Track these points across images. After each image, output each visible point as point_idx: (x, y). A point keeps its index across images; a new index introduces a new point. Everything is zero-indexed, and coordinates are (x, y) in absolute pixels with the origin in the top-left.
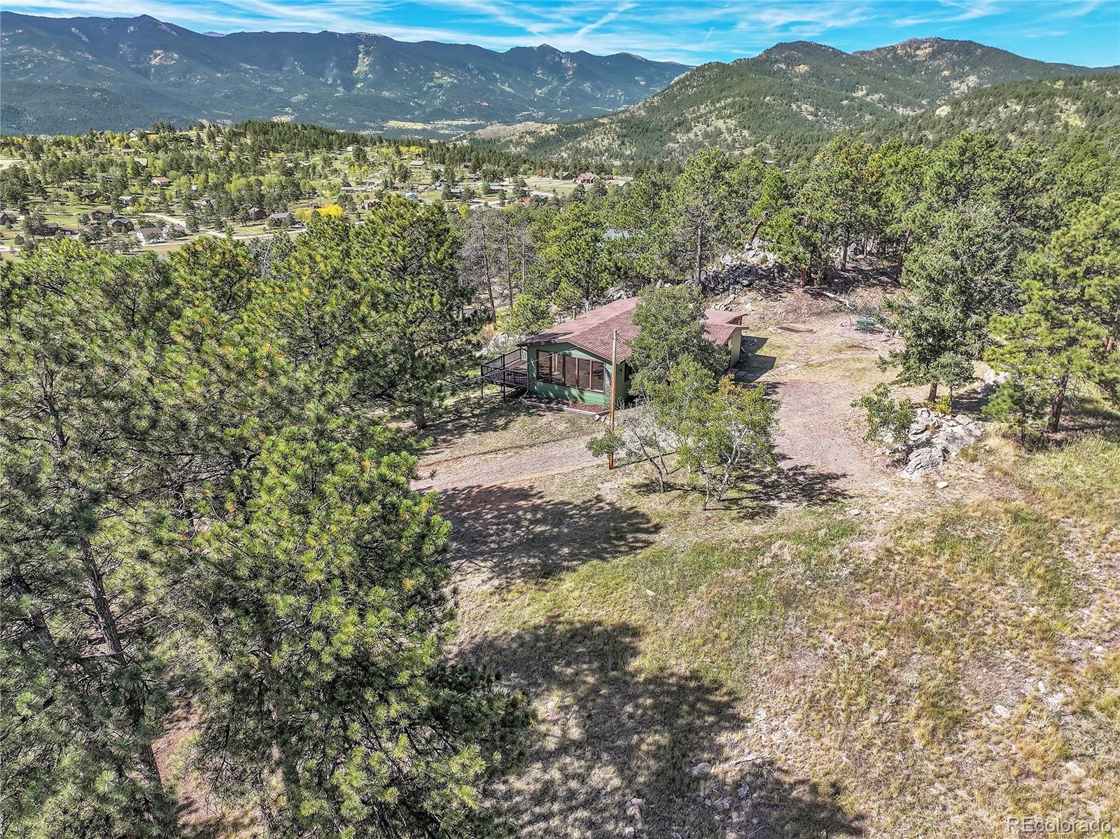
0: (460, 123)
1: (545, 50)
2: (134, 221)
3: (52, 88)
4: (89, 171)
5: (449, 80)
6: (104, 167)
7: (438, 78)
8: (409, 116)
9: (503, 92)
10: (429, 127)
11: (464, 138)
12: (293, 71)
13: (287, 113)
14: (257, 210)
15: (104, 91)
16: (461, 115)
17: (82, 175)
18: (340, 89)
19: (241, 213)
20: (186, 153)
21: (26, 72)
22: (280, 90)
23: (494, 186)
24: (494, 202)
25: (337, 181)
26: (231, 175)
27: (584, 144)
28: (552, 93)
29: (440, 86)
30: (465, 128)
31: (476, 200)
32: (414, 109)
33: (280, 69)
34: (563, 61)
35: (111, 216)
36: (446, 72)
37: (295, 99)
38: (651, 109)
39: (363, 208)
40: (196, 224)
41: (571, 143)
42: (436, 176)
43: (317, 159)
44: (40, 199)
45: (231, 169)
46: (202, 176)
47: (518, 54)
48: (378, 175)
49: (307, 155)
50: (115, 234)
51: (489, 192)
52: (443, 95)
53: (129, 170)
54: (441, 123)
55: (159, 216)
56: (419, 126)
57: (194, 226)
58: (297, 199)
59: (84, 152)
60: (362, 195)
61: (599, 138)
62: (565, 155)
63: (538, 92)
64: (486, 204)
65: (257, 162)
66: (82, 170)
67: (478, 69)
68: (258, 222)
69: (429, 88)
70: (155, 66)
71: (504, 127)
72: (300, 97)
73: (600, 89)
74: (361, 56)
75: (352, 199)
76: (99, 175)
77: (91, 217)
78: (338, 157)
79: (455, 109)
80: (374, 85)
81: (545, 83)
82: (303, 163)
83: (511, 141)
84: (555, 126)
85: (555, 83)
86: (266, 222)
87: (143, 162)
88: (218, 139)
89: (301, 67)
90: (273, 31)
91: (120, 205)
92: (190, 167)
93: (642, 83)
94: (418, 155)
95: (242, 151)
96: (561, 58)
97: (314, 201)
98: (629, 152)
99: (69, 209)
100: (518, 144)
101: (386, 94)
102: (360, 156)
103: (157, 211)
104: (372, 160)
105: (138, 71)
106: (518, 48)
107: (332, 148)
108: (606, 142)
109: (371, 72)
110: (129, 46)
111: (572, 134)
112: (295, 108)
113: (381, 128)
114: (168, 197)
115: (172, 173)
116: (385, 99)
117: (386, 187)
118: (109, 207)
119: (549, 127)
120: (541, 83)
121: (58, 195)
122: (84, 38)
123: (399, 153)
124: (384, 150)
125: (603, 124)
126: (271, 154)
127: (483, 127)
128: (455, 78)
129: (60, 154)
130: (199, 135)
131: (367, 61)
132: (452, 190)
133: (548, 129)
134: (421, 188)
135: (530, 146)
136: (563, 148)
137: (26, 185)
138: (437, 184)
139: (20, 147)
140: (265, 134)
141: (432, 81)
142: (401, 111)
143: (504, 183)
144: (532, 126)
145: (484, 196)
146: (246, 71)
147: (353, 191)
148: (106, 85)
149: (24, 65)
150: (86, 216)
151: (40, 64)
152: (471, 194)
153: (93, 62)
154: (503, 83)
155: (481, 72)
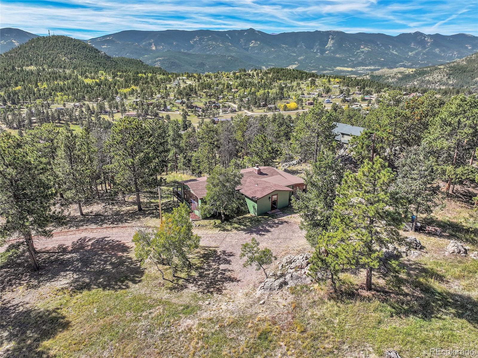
0: (368, 68)
1: (418, 34)
2: (221, 105)
3: (216, 56)
4: (212, 86)
5: (367, 49)
6: (217, 85)
7: (362, 48)
8: (346, 65)
9: (392, 54)
10: (354, 70)
11: (368, 75)
12: (301, 47)
13: (295, 64)
14: (264, 103)
15: (232, 57)
16: (370, 64)
17: (210, 88)
18: (319, 54)
19: (258, 104)
20: (246, 80)
21: (210, 50)
22: (295, 54)
23: (367, 97)
24: (364, 105)
25: (299, 92)
26: (260, 89)
27: (427, 78)
28: (417, 54)
29: (363, 52)
30: (370, 70)
31: (357, 103)
32: (349, 62)
33: (296, 46)
34: (426, 39)
35: (214, 103)
36: (366, 46)
37: (299, 58)
38: (470, 61)
39: (306, 104)
40: (241, 107)
41: (420, 78)
42: (342, 92)
43: (295, 84)
44: (195, 96)
45: (261, 87)
46: (249, 89)
47: (403, 36)
48: (318, 90)
49: (292, 81)
50: (213, 110)
51: (364, 100)
52: (363, 56)
53: (226, 86)
54: (359, 68)
55: (230, 104)
56: (350, 69)
57: (240, 108)
58: (281, 100)
59: (214, 79)
60: (307, 99)
61: (436, 75)
62: (415, 83)
63: (410, 54)
64: (360, 106)
65: (271, 84)
66: (210, 86)
67: (382, 44)
68: (264, 108)
69: (357, 53)
70: (251, 47)
71: (388, 70)
72: (302, 57)
73: (444, 51)
74: (330, 40)
75: (302, 100)
76: (215, 88)
77: (208, 103)
78: (304, 82)
79: (367, 62)
80: (333, 52)
81: (415, 49)
82: (289, 85)
83: (390, 76)
84: (414, 70)
85: (420, 49)
86: (266, 108)
87: (231, 83)
88: (260, 75)
89: (304, 45)
90: (296, 31)
91: (218, 99)
92: (246, 85)
93: (470, 48)
94: (338, 83)
95: (267, 79)
96: (425, 37)
97: (288, 100)
98: (452, 82)
99: (202, 100)
100: (393, 77)
101: (338, 56)
102: (313, 83)
103: (230, 102)
104: (317, 84)
105: (245, 49)
106: (403, 34)
107: (302, 79)
108: (439, 77)
109: (333, 47)
110: (244, 40)
111: (422, 73)
112: (299, 62)
113: (333, 70)
114: (235, 97)
115: (240, 87)
116: (337, 58)
117: (319, 96)
118: (215, 99)
119: (411, 70)
120: (412, 50)
121: (200, 95)
122: (230, 38)
123: (329, 81)
124: (324, 80)
125: (440, 69)
126: (278, 81)
127: (378, 69)
128: (370, 48)
129: (206, 80)
130: (253, 73)
131: (332, 42)
132: (346, 98)
133: (410, 71)
134: (334, 97)
135: (399, 79)
136: (416, 80)
137: (192, 91)
138: (341, 95)
139: (195, 77)
140: (278, 73)
141: (359, 50)
142: (343, 62)
143: (373, 96)
144: (402, 69)
145: (360, 102)
146: (283, 48)
147: (304, 97)
148: (233, 54)
149: (210, 48)
150: (206, 103)
151: (214, 47)
152: (355, 101)
153: (231, 46)
154: (393, 50)
155: (383, 45)
